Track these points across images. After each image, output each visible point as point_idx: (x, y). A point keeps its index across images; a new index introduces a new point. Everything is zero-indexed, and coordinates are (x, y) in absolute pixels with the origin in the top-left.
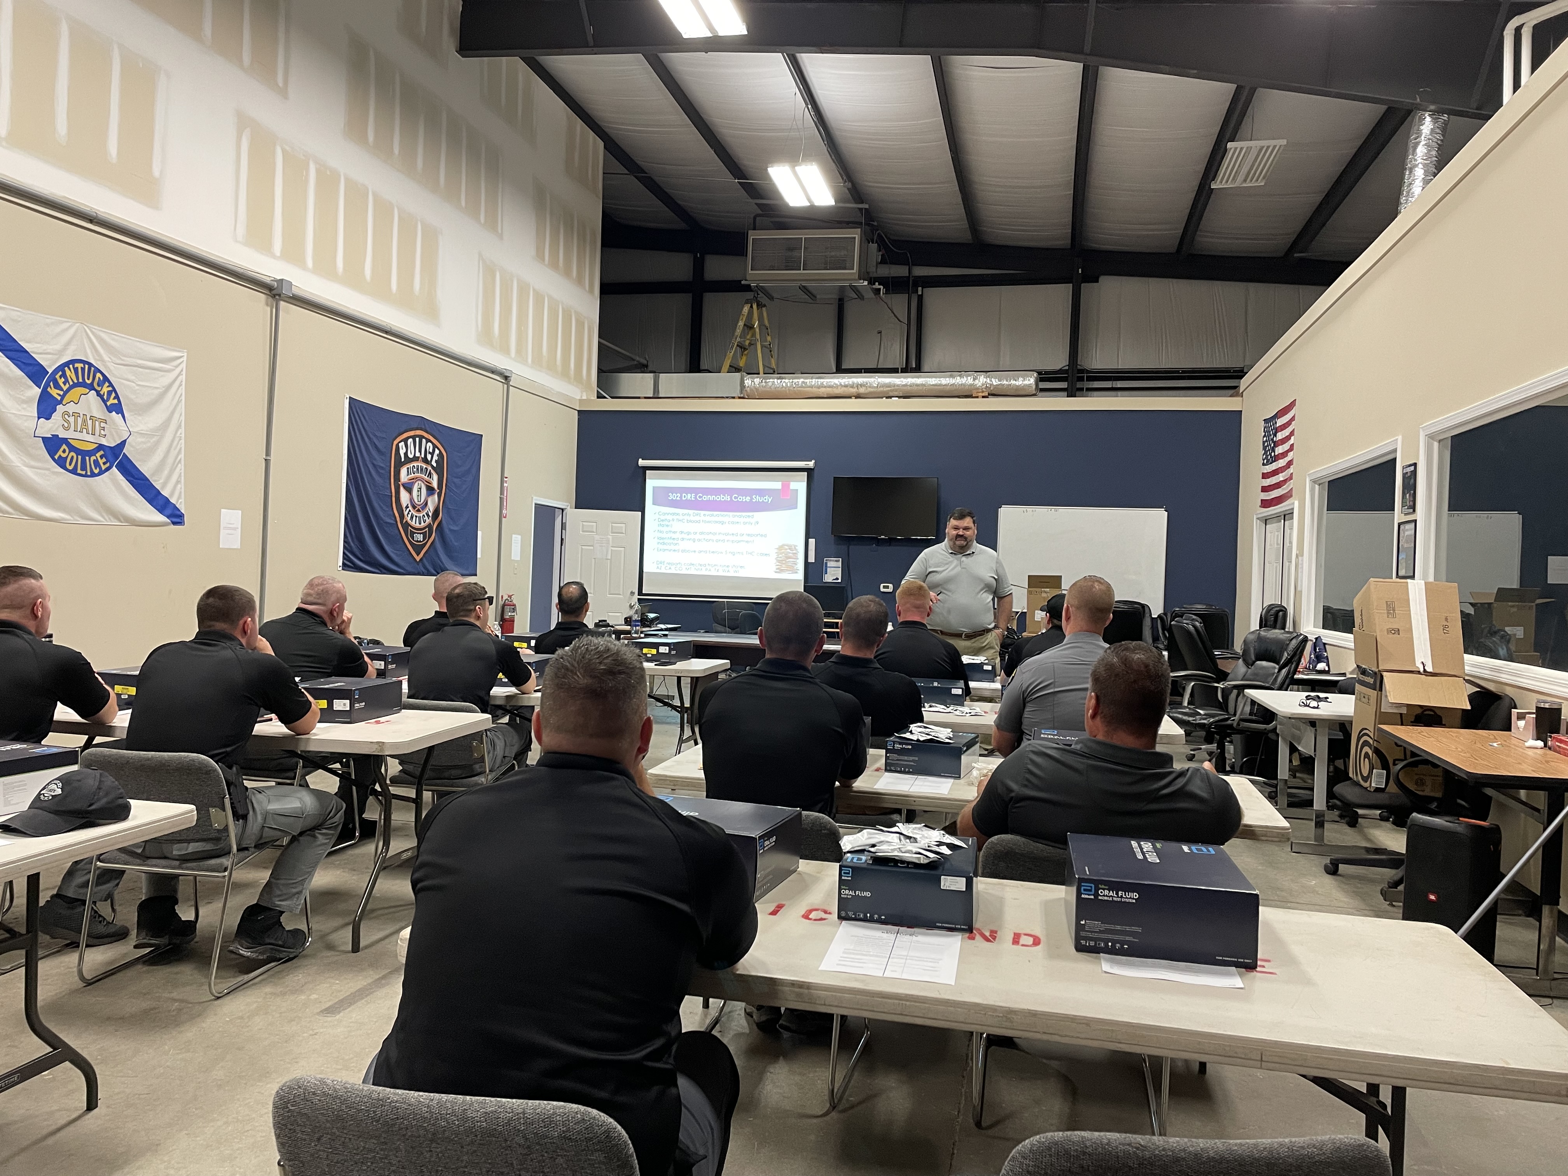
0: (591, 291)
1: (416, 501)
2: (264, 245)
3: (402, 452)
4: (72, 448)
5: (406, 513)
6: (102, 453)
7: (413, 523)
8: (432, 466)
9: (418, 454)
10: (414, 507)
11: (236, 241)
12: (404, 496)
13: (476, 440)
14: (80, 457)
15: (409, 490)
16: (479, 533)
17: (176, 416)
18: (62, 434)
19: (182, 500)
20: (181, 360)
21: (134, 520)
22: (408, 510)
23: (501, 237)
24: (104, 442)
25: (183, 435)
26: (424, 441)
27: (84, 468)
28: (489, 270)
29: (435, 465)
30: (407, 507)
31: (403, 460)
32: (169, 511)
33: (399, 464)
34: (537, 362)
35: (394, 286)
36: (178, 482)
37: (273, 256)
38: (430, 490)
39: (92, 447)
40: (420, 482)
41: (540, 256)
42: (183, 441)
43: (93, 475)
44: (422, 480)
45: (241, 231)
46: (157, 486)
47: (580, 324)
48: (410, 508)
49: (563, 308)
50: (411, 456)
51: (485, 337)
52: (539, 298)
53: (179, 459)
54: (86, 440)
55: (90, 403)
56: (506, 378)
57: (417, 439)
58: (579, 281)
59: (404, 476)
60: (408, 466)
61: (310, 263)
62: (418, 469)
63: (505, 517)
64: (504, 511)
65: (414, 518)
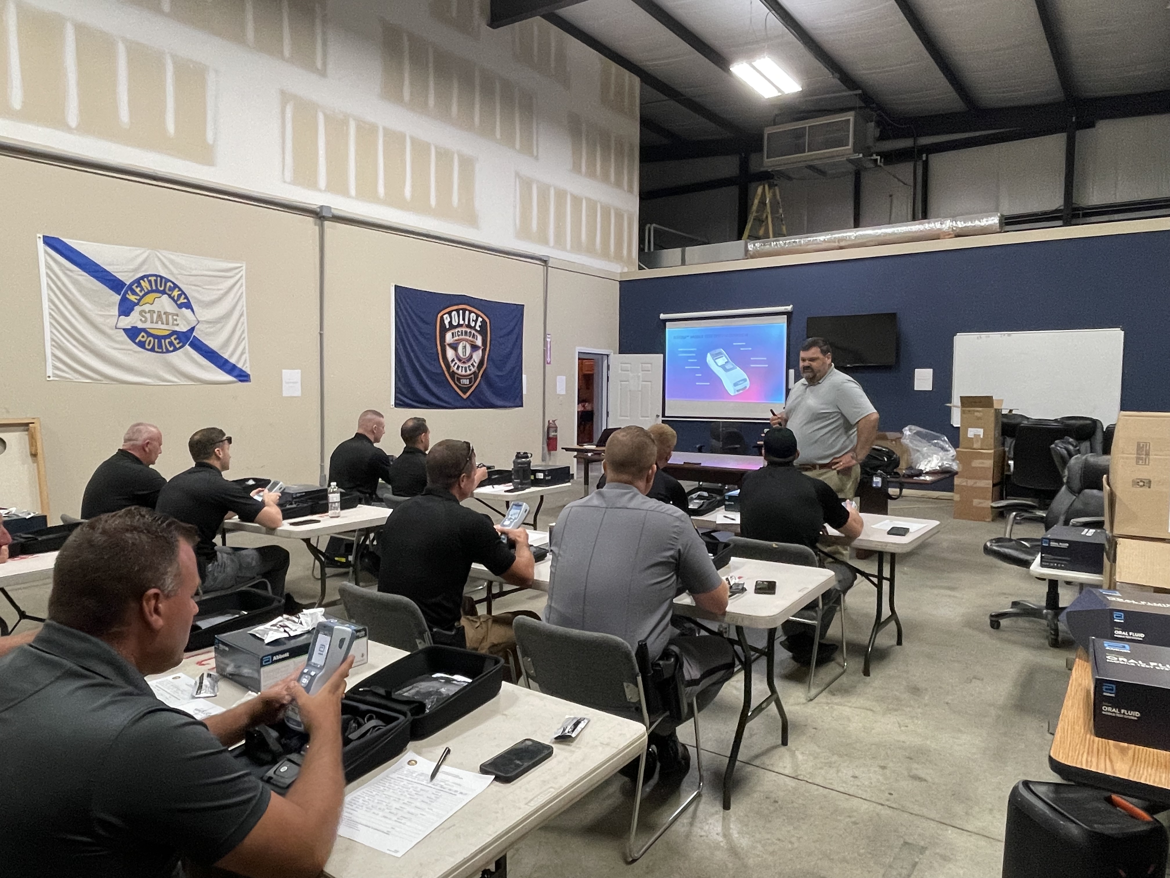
0: (630, 190)
1: (462, 356)
2: (312, 184)
3: (447, 322)
4: (149, 335)
5: (452, 365)
6: (175, 336)
7: (459, 372)
8: (476, 330)
9: (461, 322)
10: (460, 360)
11: (285, 182)
12: (450, 354)
13: (519, 310)
14: (156, 340)
15: (454, 347)
16: (524, 376)
17: (238, 308)
18: (140, 325)
19: (248, 364)
20: (240, 269)
21: (206, 381)
22: (454, 363)
23: (537, 158)
24: (177, 329)
25: (245, 321)
26: (467, 312)
27: (160, 346)
28: (526, 184)
29: (479, 329)
30: (453, 361)
31: (448, 327)
32: (236, 373)
33: (444, 330)
34: (577, 247)
35: (433, 202)
36: (242, 353)
37: (320, 190)
38: (474, 347)
39: (167, 333)
40: (464, 342)
41: (576, 168)
42: (246, 324)
43: (168, 351)
44: (467, 341)
45: (288, 175)
46: (226, 356)
47: (619, 215)
48: (456, 361)
49: (602, 207)
50: (455, 323)
51: (524, 232)
52: (577, 200)
53: (243, 337)
54: (161, 328)
55: (164, 303)
56: (545, 262)
57: (461, 312)
58: (618, 184)
59: (449, 338)
60: (452, 331)
61: (353, 192)
62: (462, 333)
63: (550, 363)
64: (548, 360)
65: (460, 368)
